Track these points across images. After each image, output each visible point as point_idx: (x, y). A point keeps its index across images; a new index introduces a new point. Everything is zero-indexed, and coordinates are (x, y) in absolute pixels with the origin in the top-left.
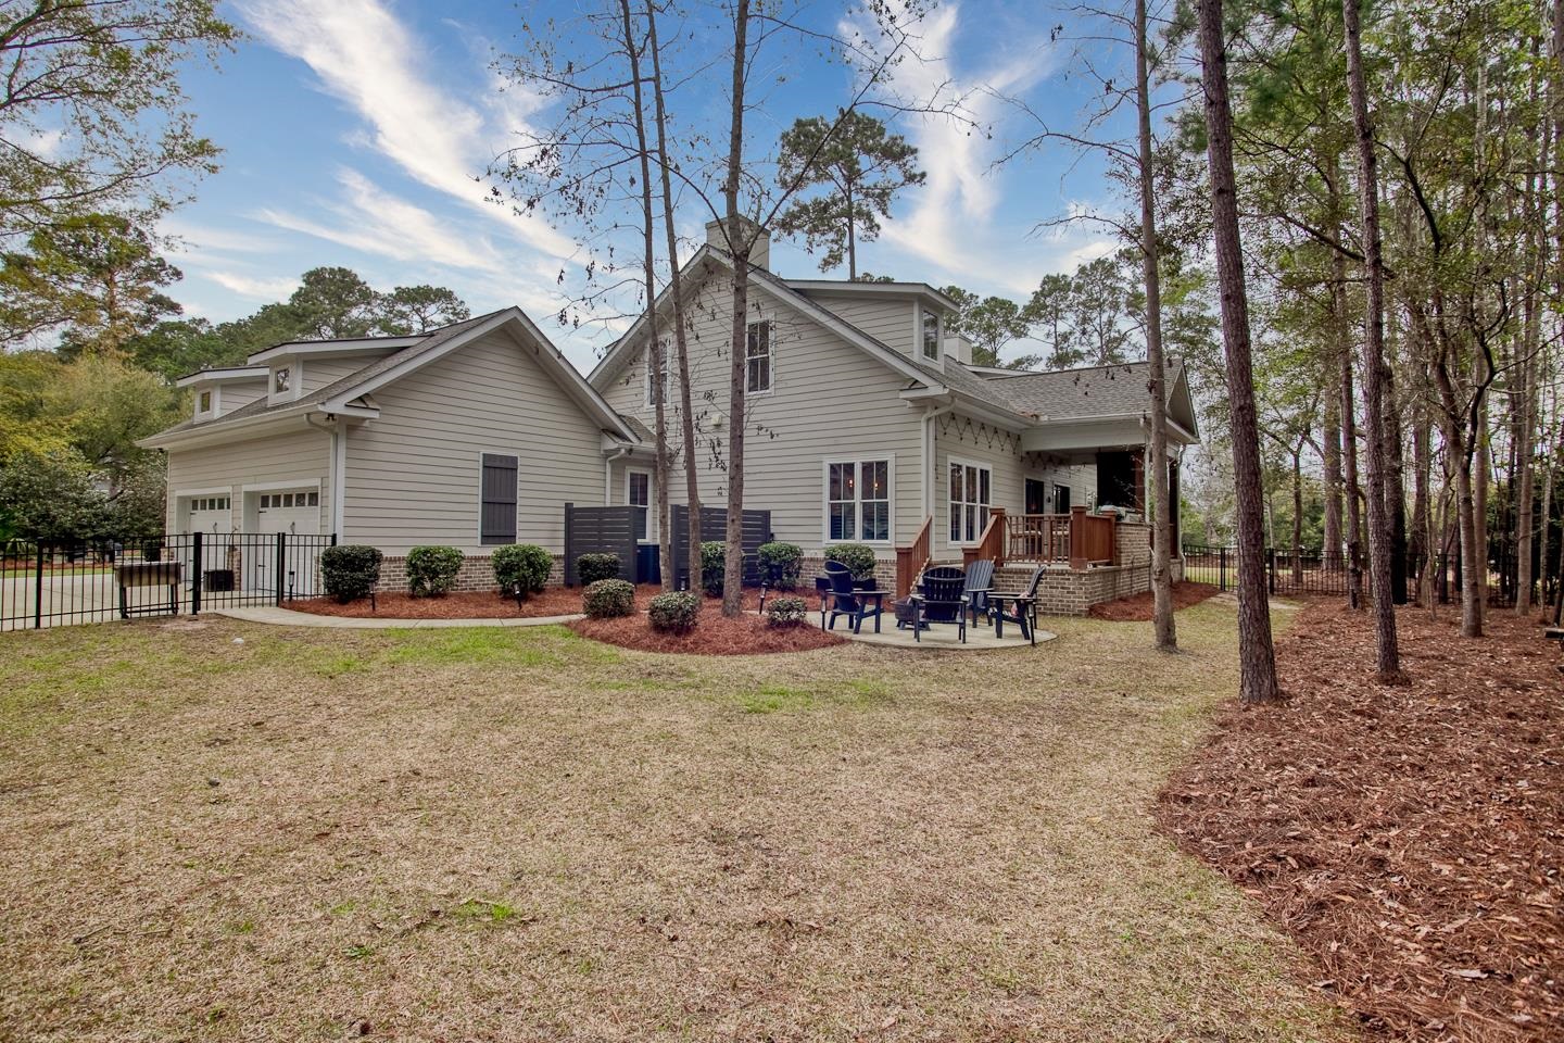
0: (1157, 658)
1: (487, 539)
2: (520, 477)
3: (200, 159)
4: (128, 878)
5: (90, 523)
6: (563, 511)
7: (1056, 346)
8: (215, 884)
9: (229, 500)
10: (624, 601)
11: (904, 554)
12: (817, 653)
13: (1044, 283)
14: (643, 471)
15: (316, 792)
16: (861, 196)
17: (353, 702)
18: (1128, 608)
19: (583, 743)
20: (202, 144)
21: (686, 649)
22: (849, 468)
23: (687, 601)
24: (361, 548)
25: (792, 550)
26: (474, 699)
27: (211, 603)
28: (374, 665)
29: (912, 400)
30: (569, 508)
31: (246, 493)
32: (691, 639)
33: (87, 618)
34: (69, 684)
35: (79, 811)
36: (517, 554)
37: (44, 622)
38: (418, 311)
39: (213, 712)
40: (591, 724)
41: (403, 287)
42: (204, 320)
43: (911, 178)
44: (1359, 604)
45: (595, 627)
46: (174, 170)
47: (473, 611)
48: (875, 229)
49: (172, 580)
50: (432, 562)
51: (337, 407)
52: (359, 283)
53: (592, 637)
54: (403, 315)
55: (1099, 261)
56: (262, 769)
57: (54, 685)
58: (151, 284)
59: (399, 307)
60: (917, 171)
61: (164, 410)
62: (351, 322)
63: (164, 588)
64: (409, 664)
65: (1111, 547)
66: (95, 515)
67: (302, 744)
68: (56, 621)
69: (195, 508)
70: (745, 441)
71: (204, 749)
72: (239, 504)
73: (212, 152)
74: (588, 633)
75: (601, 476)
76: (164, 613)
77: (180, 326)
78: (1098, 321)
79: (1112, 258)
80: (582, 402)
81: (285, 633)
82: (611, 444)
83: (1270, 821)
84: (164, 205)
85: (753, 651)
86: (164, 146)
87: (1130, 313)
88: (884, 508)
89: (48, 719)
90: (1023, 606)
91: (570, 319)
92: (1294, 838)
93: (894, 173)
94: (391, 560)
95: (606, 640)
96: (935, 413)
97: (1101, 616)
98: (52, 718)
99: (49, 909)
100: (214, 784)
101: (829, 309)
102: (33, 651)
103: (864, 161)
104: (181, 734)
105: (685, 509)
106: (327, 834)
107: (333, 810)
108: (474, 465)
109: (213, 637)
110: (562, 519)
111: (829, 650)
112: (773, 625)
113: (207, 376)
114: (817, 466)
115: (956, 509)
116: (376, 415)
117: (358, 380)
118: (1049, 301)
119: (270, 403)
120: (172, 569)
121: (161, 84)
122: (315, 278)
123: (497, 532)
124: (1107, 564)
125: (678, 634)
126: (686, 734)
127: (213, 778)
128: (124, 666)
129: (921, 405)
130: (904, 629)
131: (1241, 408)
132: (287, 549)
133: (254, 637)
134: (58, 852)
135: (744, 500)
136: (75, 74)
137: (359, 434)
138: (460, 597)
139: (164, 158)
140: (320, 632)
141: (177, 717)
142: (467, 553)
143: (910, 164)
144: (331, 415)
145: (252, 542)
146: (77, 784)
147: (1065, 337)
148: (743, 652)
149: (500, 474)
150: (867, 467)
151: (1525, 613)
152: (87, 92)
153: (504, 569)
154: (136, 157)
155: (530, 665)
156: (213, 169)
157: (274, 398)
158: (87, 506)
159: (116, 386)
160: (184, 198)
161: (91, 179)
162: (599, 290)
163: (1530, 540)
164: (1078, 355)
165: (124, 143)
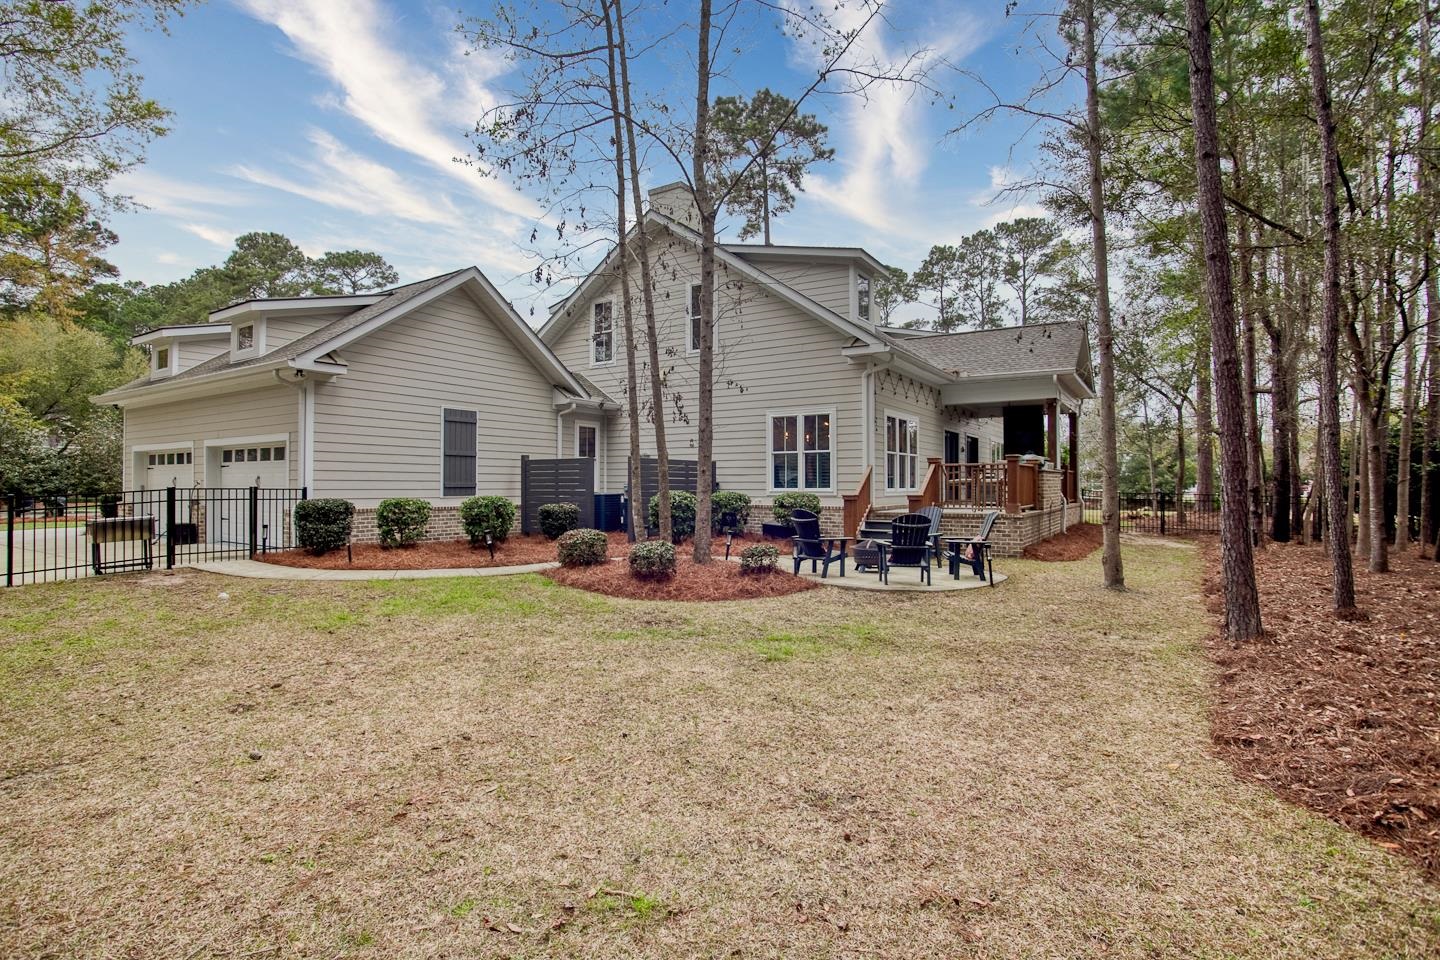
0: (1111, 597)
1: (449, 490)
2: (478, 431)
3: (148, 121)
4: (204, 880)
5: (38, 478)
6: (519, 463)
7: (942, 311)
8: (305, 884)
9: (189, 455)
10: (597, 549)
11: (849, 501)
12: (797, 597)
13: (932, 253)
14: (588, 424)
15: (370, 764)
16: (775, 170)
17: (365, 659)
18: (1058, 548)
19: (622, 699)
20: (149, 105)
21: (669, 596)
22: (792, 421)
23: (667, 549)
24: (335, 501)
25: (740, 498)
26: (486, 653)
27: (185, 557)
28: (367, 618)
29: (852, 357)
30: (525, 461)
31: (208, 447)
32: (672, 587)
33: (61, 575)
34: (59, 646)
35: (118, 795)
36: (486, 506)
37: (17, 580)
38: (347, 275)
39: (224, 674)
40: (619, 678)
41: (334, 252)
42: (141, 283)
43: (820, 155)
44: (1260, 543)
45: (573, 575)
46: (121, 132)
47: (449, 561)
48: (790, 200)
49: (146, 536)
50: (404, 514)
51: (307, 363)
52: (292, 248)
53: (573, 585)
54: (334, 279)
55: (981, 234)
56: (301, 739)
57: (43, 646)
58: (86, 247)
59: (330, 271)
60: (826, 148)
61: (107, 367)
62: (285, 285)
63: (138, 543)
64: (405, 617)
65: (1034, 493)
66: (43, 470)
67: (331, 708)
68: (29, 579)
69: (152, 462)
70: (714, 394)
71: (229, 716)
72: (201, 460)
73: (159, 114)
74: (568, 581)
75: (552, 430)
76: (139, 568)
77: (114, 289)
78: (979, 287)
79: (991, 230)
80: (534, 359)
81: (268, 588)
82: (562, 399)
83: (1354, 765)
84: (112, 166)
85: (735, 596)
86: (112, 106)
87: (1008, 281)
88: (826, 458)
89: (48, 686)
90: (978, 549)
91: (544, 276)
92: (1399, 784)
93: (805, 150)
94: (363, 512)
95: (588, 588)
96: (875, 369)
97: (1036, 557)
98: (52, 685)
99: (126, 925)
100: (255, 758)
101: (768, 272)
102: (10, 611)
103: (781, 138)
104: (199, 700)
105: (655, 461)
106: (404, 815)
107: (397, 785)
108: (436, 420)
109: (195, 592)
110: (519, 471)
111: (808, 594)
112: (746, 571)
113: (165, 333)
114: (761, 419)
115: (891, 458)
116: (343, 371)
117: (325, 336)
118: (936, 270)
119: (233, 359)
120: (146, 524)
121: (106, 44)
122: (249, 242)
123: (459, 484)
124: (1031, 509)
125: (659, 581)
126: (720, 686)
127: (251, 751)
128: (112, 625)
129: (861, 363)
130: (864, 572)
131: (1226, 362)
132: (259, 503)
133: (238, 591)
134: (111, 849)
135: (714, 450)
136: (16, 32)
137: (326, 390)
138: (432, 549)
139: (112, 119)
140: (302, 585)
141: (187, 680)
142: (435, 504)
143: (819, 141)
144: (300, 371)
145: (218, 496)
146: (104, 762)
147: (950, 302)
148: (725, 598)
149: (460, 427)
150: (809, 420)
151: (1403, 548)
152: (30, 51)
153: (473, 520)
154: (83, 117)
155: (525, 615)
156: (160, 132)
157: (237, 355)
158: (34, 462)
159: (59, 345)
160: (134, 160)
161: (35, 138)
162: (571, 248)
163: (1407, 483)
164: (961, 319)
165: (69, 103)
